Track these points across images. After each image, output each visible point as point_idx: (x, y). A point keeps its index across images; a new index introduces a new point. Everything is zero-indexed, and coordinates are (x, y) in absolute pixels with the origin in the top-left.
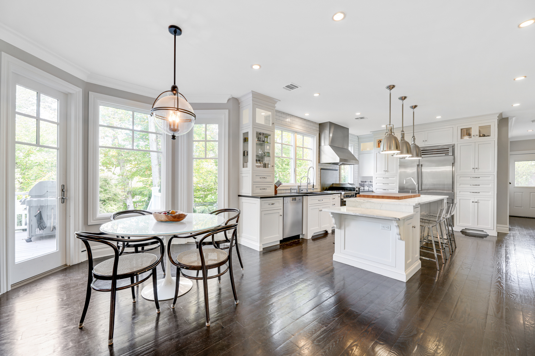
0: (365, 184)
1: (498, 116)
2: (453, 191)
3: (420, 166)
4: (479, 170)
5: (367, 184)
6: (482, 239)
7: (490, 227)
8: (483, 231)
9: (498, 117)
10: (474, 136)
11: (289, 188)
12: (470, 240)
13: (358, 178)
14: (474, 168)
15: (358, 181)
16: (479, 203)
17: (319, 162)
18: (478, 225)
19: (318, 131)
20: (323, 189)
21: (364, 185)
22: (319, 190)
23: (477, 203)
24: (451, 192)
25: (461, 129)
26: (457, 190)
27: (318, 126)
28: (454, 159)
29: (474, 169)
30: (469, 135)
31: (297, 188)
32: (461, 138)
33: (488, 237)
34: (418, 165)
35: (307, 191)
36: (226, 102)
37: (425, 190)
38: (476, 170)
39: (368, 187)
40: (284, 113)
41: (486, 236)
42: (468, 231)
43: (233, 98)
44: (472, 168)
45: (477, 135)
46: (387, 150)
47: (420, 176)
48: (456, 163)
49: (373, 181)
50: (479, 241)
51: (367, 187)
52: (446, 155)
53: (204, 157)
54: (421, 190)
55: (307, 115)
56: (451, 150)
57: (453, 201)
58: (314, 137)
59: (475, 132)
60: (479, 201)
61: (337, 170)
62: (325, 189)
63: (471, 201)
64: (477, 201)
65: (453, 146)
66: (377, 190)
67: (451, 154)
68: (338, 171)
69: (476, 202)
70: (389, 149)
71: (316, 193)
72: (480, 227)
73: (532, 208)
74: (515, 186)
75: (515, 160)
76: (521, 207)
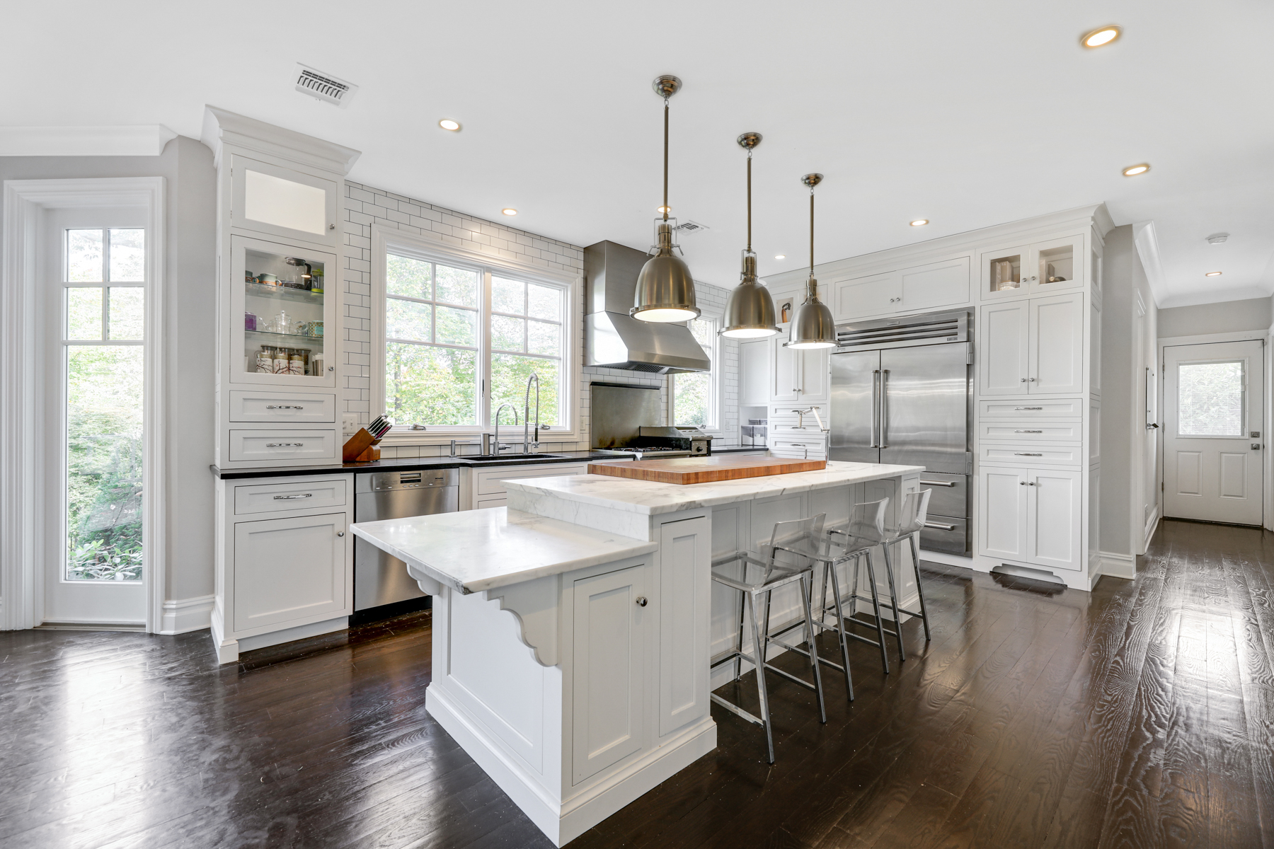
0: (756, 429)
1: (1093, 215)
2: (970, 448)
3: (882, 375)
4: (1041, 385)
5: (759, 429)
6: (1047, 599)
7: (1070, 561)
8: (1051, 573)
9: (1093, 219)
10: (1025, 280)
11: (448, 441)
12: (1015, 601)
13: (738, 412)
14: (1026, 378)
15: (738, 419)
16: (1040, 485)
17: (584, 364)
18: (1036, 555)
19: (582, 272)
20: (601, 442)
21: (753, 431)
22: (586, 446)
23: (1034, 488)
24: (964, 450)
25: (994, 263)
26: (979, 447)
27: (581, 256)
28: (972, 352)
29: (1026, 383)
30: (1015, 278)
31: (480, 440)
32: (993, 288)
33: (1065, 592)
34: (877, 371)
35: (526, 449)
36: (156, 152)
37: (895, 443)
38: (1032, 384)
39: (763, 438)
40: (453, 212)
41: (1060, 589)
42: (1011, 573)
43: (180, 137)
44: (1020, 380)
45: (1034, 278)
46: (649, 307)
47: (882, 403)
48: (977, 367)
49: (769, 419)
50: (1041, 603)
51: (762, 436)
52: (950, 339)
53: (100, 339)
54: (885, 447)
55: (510, 214)
56: (962, 321)
57: (970, 479)
58: (567, 287)
59: (1031, 266)
60: (1039, 482)
61: (657, 388)
62: (608, 443)
63: (1019, 481)
64: (1034, 481)
65: (970, 314)
66: (779, 446)
67: (962, 336)
68: (663, 391)
69: (1032, 485)
70: (654, 303)
71: (551, 457)
72: (1045, 560)
73: (1225, 495)
74: (1181, 433)
75: (1181, 362)
76: (1197, 493)
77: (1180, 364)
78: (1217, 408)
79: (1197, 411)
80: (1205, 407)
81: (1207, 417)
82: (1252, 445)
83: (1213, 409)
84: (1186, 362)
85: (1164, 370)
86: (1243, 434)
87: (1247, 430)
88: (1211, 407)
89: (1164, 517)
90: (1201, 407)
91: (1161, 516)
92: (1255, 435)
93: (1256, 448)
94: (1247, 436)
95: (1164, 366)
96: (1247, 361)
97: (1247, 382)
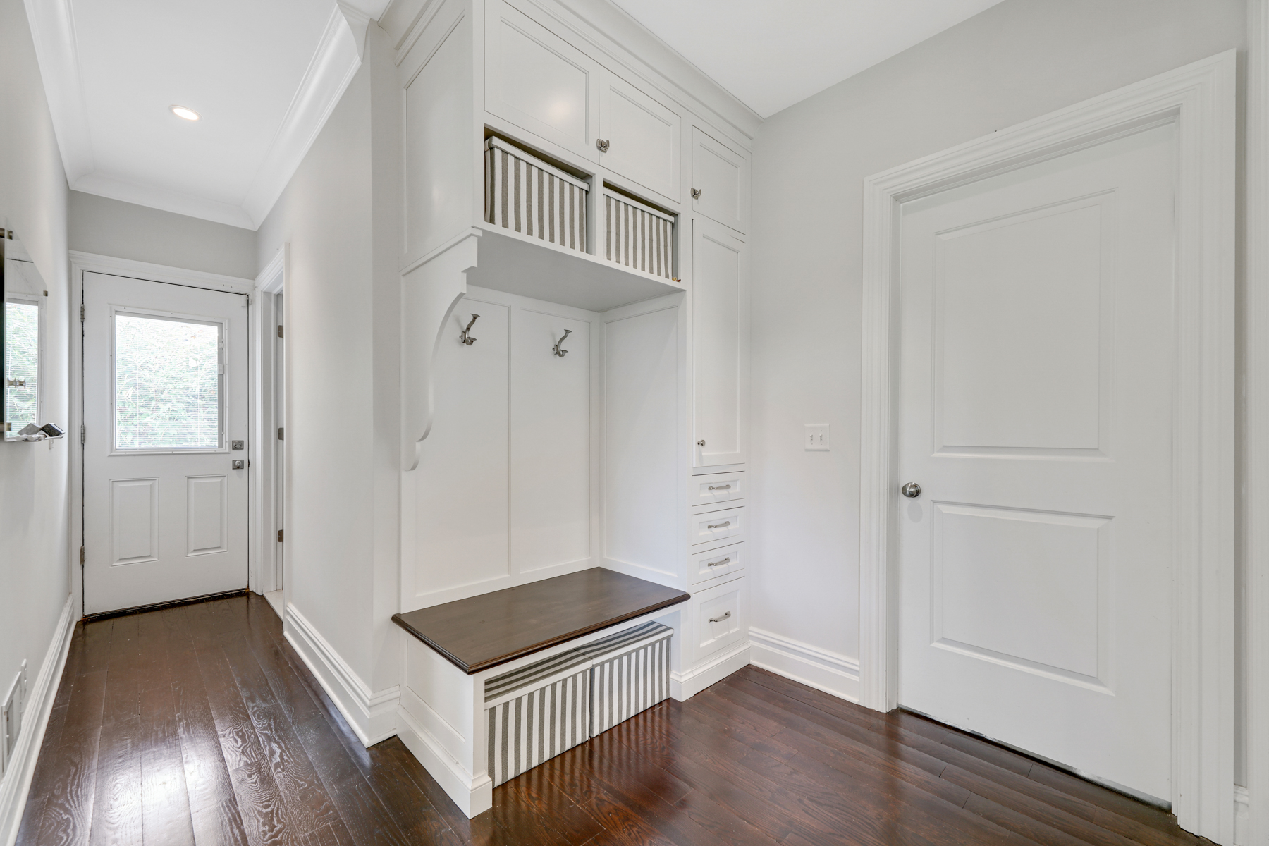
73: (195, 551)
74: (118, 444)
75: (122, 309)
76: (149, 556)
77: (117, 312)
78: (169, 405)
79: (142, 410)
80: (153, 404)
81: (155, 419)
82: (234, 461)
83: (163, 408)
84: (128, 310)
85: (83, 318)
86: (221, 445)
87: (226, 438)
88: (161, 405)
89: (85, 617)
90: (147, 404)
91: (79, 617)
92: (237, 446)
93: (238, 467)
94: (227, 447)
95: (83, 310)
96: (225, 326)
97: (226, 360)
